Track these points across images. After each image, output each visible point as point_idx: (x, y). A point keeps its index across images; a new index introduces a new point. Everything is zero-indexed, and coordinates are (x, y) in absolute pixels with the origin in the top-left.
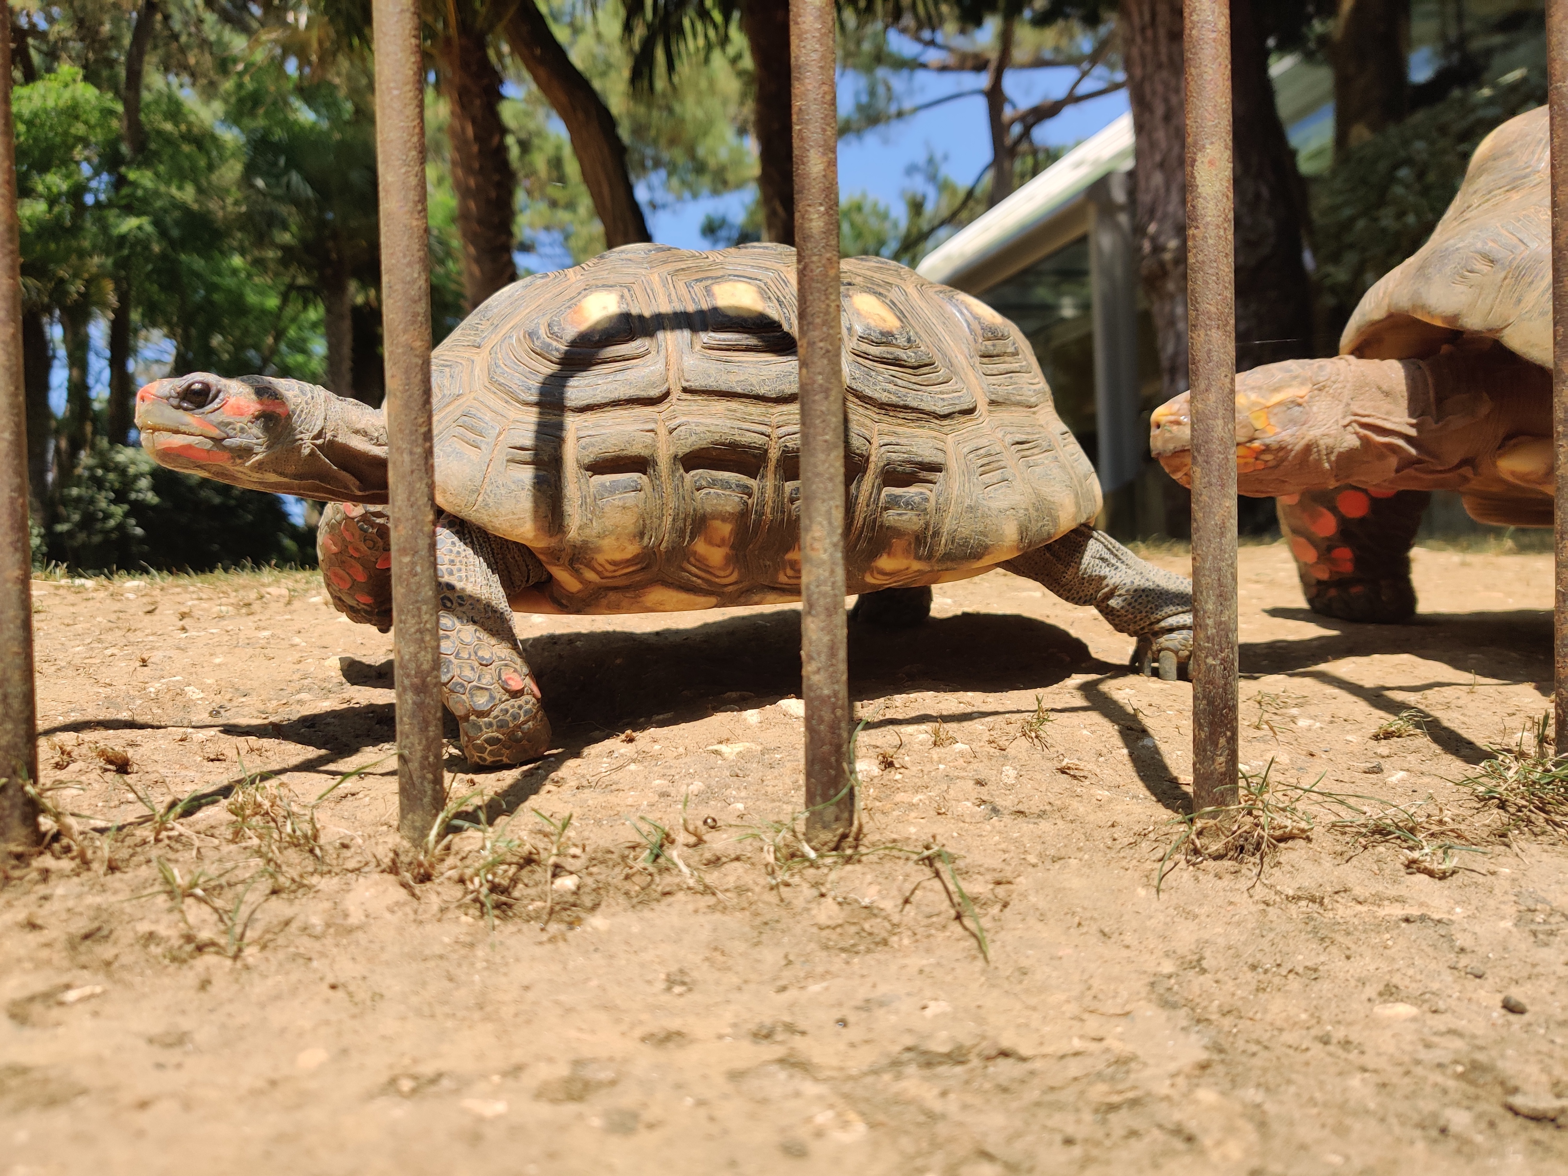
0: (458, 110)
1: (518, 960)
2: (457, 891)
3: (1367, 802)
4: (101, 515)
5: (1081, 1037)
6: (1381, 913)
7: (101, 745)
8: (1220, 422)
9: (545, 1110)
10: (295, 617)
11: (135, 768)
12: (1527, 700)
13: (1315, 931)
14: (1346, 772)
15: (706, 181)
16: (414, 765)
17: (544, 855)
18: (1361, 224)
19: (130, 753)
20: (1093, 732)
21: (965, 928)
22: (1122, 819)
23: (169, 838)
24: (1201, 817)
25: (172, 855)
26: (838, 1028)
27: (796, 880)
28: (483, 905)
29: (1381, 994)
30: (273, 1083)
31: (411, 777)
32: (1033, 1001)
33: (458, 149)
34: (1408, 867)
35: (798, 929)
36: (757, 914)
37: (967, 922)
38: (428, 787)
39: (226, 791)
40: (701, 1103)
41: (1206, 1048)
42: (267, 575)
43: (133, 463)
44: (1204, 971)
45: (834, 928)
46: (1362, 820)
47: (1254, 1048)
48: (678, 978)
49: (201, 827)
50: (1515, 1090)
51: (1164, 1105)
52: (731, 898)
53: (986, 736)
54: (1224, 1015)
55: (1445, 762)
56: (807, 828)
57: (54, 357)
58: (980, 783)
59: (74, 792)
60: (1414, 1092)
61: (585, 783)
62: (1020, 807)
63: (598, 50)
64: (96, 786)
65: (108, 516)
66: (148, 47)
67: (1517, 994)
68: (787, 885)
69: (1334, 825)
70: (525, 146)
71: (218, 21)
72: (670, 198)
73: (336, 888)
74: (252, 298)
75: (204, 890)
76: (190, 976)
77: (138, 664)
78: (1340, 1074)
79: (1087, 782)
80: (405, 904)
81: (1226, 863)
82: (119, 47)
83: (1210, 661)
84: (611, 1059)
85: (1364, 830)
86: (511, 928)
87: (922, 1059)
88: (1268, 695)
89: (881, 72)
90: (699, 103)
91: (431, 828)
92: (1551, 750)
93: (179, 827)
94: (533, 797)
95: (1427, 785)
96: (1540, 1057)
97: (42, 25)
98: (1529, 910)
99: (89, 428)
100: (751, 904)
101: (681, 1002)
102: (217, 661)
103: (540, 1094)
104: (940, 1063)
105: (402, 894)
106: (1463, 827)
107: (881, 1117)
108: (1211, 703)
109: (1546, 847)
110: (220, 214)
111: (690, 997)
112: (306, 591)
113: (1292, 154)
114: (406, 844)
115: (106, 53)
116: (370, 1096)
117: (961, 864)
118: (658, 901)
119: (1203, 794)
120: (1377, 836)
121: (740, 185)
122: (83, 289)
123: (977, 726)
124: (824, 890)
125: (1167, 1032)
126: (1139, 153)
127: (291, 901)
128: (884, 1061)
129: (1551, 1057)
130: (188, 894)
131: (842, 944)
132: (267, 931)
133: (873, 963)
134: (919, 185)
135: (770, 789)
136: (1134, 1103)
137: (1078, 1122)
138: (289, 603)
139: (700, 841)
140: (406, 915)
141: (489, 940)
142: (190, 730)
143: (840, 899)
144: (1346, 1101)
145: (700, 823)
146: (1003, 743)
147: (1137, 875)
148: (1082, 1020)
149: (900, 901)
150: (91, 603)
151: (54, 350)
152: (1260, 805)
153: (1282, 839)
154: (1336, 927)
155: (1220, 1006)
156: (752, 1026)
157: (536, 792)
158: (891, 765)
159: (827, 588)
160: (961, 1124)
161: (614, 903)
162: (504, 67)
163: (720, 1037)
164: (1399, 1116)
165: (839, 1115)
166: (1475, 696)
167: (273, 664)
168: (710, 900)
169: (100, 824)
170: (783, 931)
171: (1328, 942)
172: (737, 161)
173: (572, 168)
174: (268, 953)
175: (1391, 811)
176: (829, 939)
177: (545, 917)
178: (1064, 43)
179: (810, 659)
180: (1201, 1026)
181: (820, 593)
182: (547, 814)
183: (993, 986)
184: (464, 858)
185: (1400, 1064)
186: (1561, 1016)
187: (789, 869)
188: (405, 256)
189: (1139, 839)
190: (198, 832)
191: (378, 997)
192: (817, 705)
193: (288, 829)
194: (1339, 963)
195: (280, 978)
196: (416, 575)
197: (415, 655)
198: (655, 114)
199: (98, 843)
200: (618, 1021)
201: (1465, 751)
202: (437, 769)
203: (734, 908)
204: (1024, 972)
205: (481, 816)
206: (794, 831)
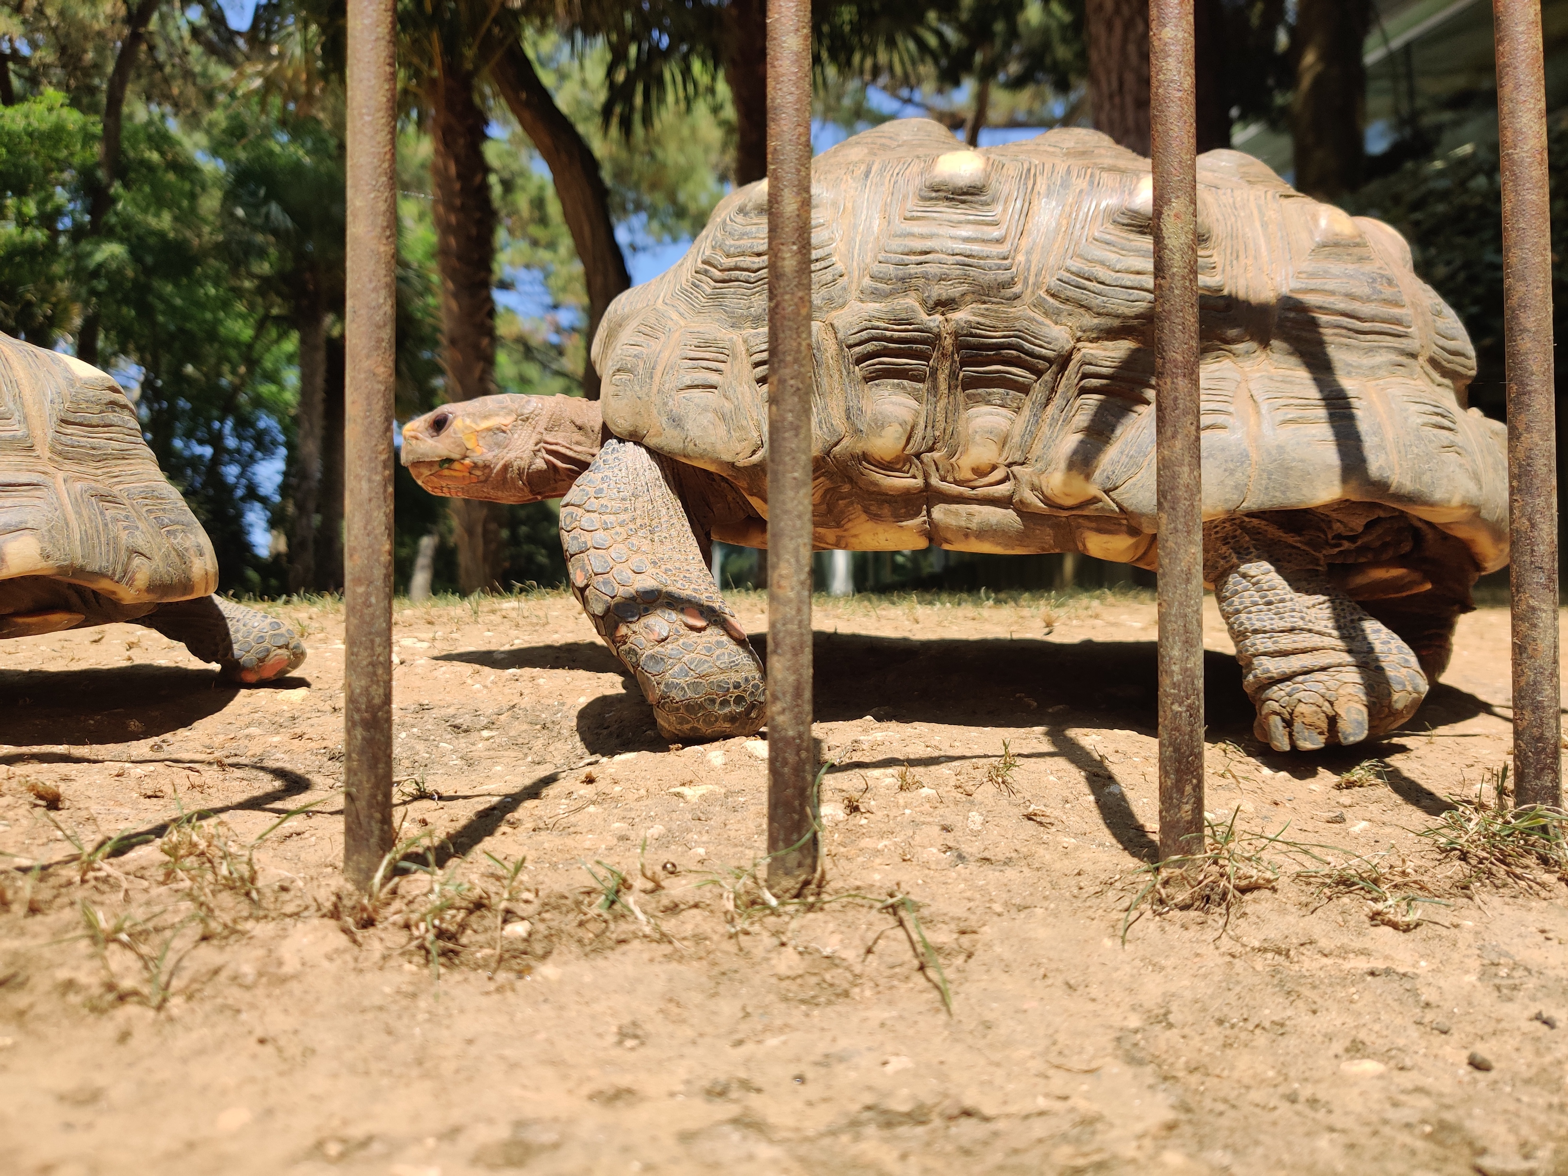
0: (441, 148)
1: (462, 1011)
2: (402, 937)
3: (1331, 852)
5: (1047, 1095)
6: (1347, 965)
7: (32, 779)
8: (1186, 469)
11: (67, 804)
12: (1486, 752)
13: (1281, 984)
14: (1310, 822)
15: (685, 226)
16: (361, 804)
17: (495, 899)
19: (62, 788)
20: (1059, 778)
21: (929, 980)
22: (1088, 867)
23: (96, 879)
24: (1167, 866)
25: (97, 897)
26: (796, 1084)
27: (756, 928)
28: (428, 952)
29: (1347, 1050)
30: (191, 1146)
31: (358, 817)
32: (997, 1056)
33: (439, 186)
34: (1372, 918)
35: (757, 980)
36: (714, 964)
37: (931, 973)
38: (376, 828)
39: (160, 831)
40: (648, 1168)
41: (1173, 1107)
44: (1170, 1026)
45: (794, 979)
46: (1326, 870)
47: (1221, 1107)
48: (630, 1031)
49: (130, 868)
50: (1483, 1152)
51: (1130, 1168)
52: (688, 947)
53: (953, 781)
54: (1191, 1072)
55: (1405, 812)
56: (769, 874)
58: (946, 829)
60: (1382, 1153)
61: (542, 825)
62: (986, 854)
63: (583, 95)
64: (24, 822)
66: (132, 74)
67: (1483, 1050)
68: (747, 933)
69: (1298, 875)
70: (508, 186)
71: (205, 53)
72: (649, 240)
73: (272, 933)
74: (226, 327)
75: (130, 935)
76: (108, 1028)
78: (1308, 1134)
79: (1053, 829)
80: (345, 951)
81: (1192, 914)
82: (102, 75)
83: (1176, 707)
84: (556, 1120)
85: (1328, 881)
86: (457, 976)
87: (882, 1119)
89: (860, 126)
90: (681, 149)
91: (376, 870)
92: (1510, 802)
93: (107, 868)
94: (487, 839)
95: (1389, 836)
96: (1508, 1116)
97: (25, 50)
98: (1493, 964)
100: (709, 953)
101: (632, 1056)
103: (477, 1159)
104: (901, 1124)
105: (343, 940)
106: (1425, 878)
108: (1177, 750)
109: (1507, 899)
110: (196, 242)
111: (642, 1051)
114: (350, 887)
115: (88, 81)
116: (293, 1161)
117: (925, 912)
118: (612, 949)
119: (1170, 842)
120: (1341, 887)
122: (49, 312)
123: (944, 770)
124: (784, 939)
125: (1134, 1090)
127: (221, 948)
128: (843, 1121)
129: (1518, 1116)
130: (111, 938)
131: (802, 996)
132: (193, 980)
133: (833, 1015)
135: (732, 834)
136: (1101, 1166)
139: (658, 887)
140: (346, 962)
141: (433, 990)
142: (127, 765)
143: (801, 949)
144: (1315, 1163)
145: (658, 869)
146: (969, 788)
147: (1103, 925)
148: (1047, 1077)
149: (862, 951)
152: (1226, 855)
153: (1248, 889)
154: (1302, 981)
155: (1187, 1063)
156: (706, 1083)
157: (491, 833)
158: (856, 809)
159: (794, 627)
161: (566, 951)
162: (490, 109)
163: (672, 1095)
166: (1434, 747)
168: (666, 948)
169: (25, 862)
170: (741, 982)
171: (1294, 996)
173: (554, 209)
174: (194, 1004)
175: (1355, 862)
176: (788, 990)
177: (493, 965)
178: (1037, 106)
179: (775, 698)
180: (1167, 1084)
181: (786, 631)
182: (500, 857)
183: (957, 1040)
184: (410, 902)
185: (1368, 1124)
186: (1527, 1073)
187: (750, 916)
188: (370, 281)
189: (1105, 888)
190: (128, 874)
191: (309, 1052)
192: (780, 745)
193: (224, 870)
194: (1307, 1018)
195: (205, 1031)
196: (370, 606)
197: (367, 689)
198: (638, 159)
199: (20, 883)
200: (565, 1077)
201: (1426, 802)
202: (386, 807)
203: (691, 957)
204: (988, 1026)
205: (431, 858)
206: (755, 878)
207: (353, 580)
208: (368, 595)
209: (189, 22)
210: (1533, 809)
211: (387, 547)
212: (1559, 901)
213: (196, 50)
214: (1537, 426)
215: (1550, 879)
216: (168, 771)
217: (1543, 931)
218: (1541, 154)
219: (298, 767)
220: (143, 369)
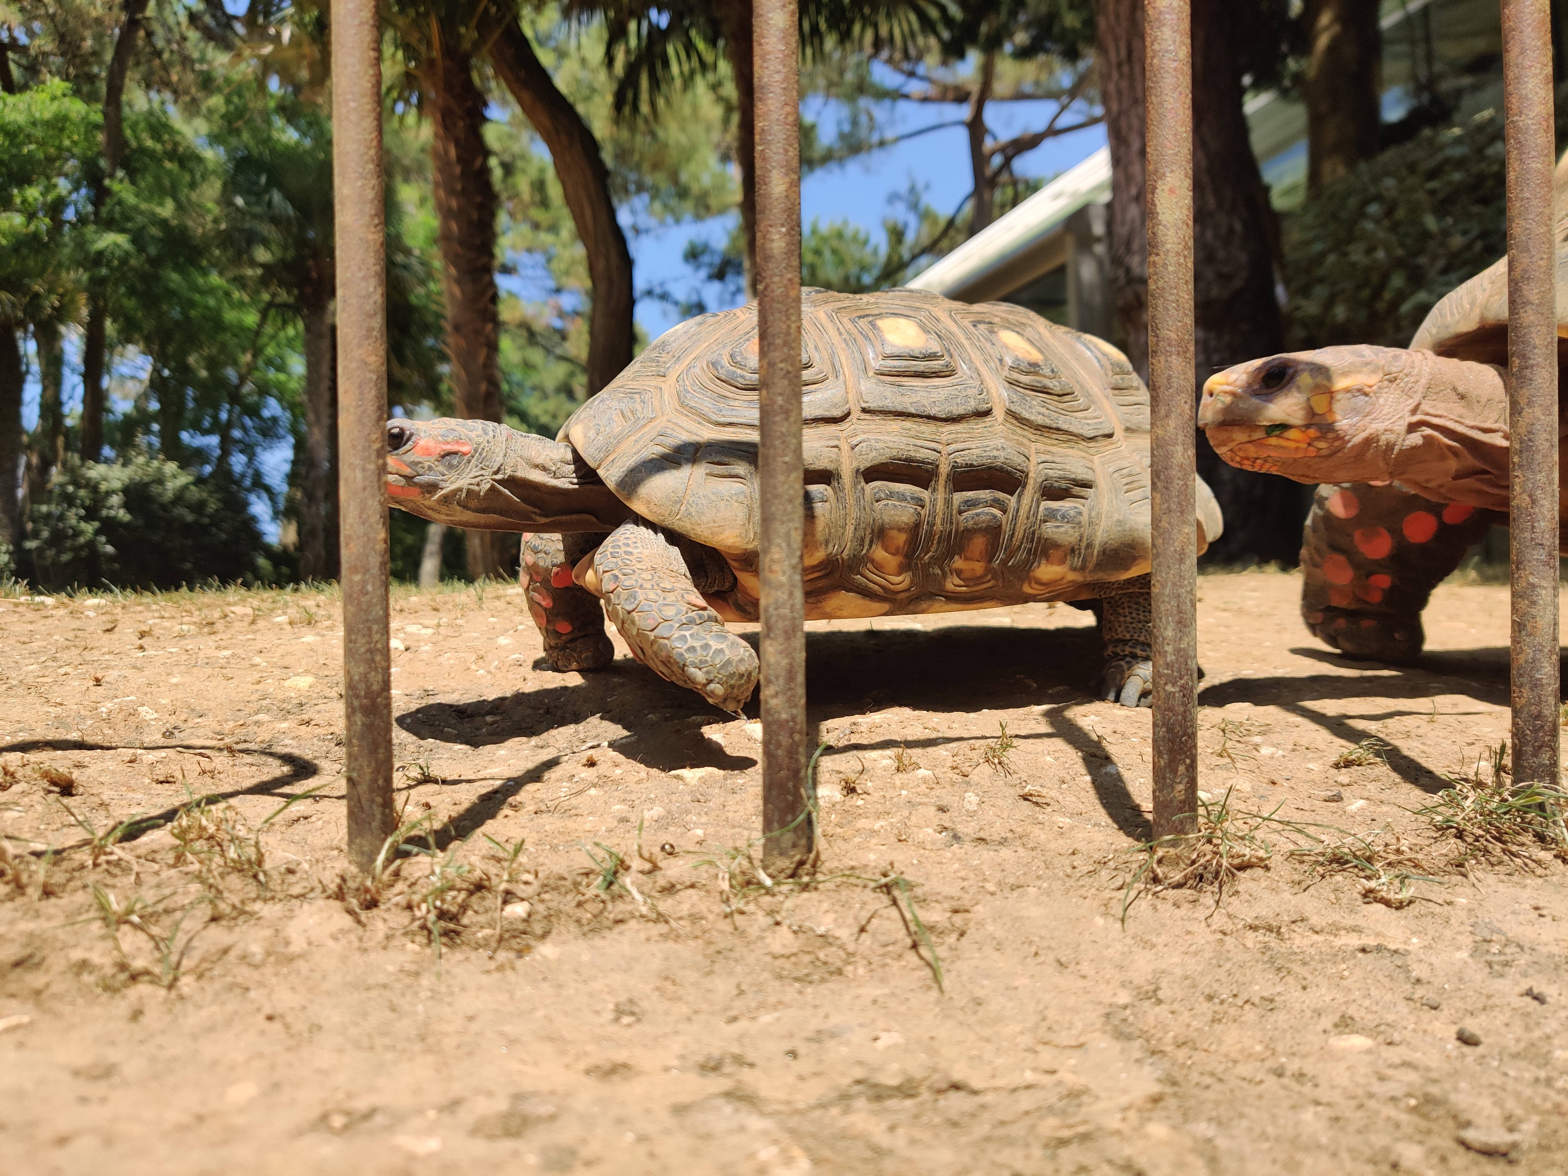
0: (441, 131)
1: (463, 989)
2: (404, 918)
3: (1326, 830)
4: (71, 532)
5: (1034, 1070)
6: (1338, 942)
7: (45, 766)
8: (1180, 448)
9: (480, 1147)
10: (258, 636)
11: (81, 790)
12: (1486, 730)
13: (1272, 960)
14: (1307, 800)
15: (688, 206)
16: (363, 788)
17: (495, 881)
18: (1331, 258)
19: (76, 774)
20: (1056, 759)
21: (921, 958)
22: (1082, 846)
23: (108, 862)
24: (1160, 845)
25: (109, 881)
26: (788, 1059)
27: (751, 907)
28: (430, 932)
29: (1336, 1026)
30: (200, 1118)
31: (359, 801)
32: (986, 1032)
33: (440, 170)
34: (1365, 896)
35: (751, 958)
36: (710, 943)
37: (923, 951)
38: (377, 812)
39: (170, 816)
40: (642, 1139)
41: (1159, 1081)
42: (234, 594)
43: (105, 480)
44: (1159, 1002)
45: (788, 957)
46: (1320, 848)
47: (1208, 1080)
48: (627, 1008)
49: (142, 851)
50: (1467, 1124)
51: (1115, 1140)
52: (685, 926)
53: (949, 763)
54: (1178, 1046)
55: (1404, 791)
56: (765, 854)
57: (28, 372)
58: (942, 809)
59: (16, 814)
60: (1366, 1126)
61: (544, 808)
62: (982, 835)
63: (583, 75)
64: (39, 808)
65: (77, 533)
66: (131, 62)
67: (1472, 1026)
68: (742, 913)
69: (1292, 854)
70: (508, 169)
71: (202, 39)
72: (652, 222)
73: (279, 914)
74: (230, 316)
75: (141, 917)
76: (122, 1006)
77: (92, 683)
78: (1293, 1107)
79: (1049, 809)
80: (350, 931)
81: (1186, 892)
82: (100, 63)
83: (1169, 688)
84: (553, 1093)
85: (1321, 859)
86: (458, 956)
87: (871, 1092)
88: (1231, 723)
89: (864, 102)
90: (683, 129)
91: (379, 853)
92: (1508, 780)
93: (119, 852)
94: (489, 822)
95: (1386, 814)
96: (1493, 1090)
97: (23, 39)
98: (1485, 941)
99: (60, 441)
100: (704, 932)
101: (628, 1033)
102: (174, 680)
103: (475, 1131)
104: (890, 1097)
105: (347, 921)
106: (1420, 856)
107: (826, 1153)
108: (1170, 730)
109: (1502, 877)
110: (200, 231)
111: (638, 1028)
112: (272, 610)
113: (1266, 190)
114: (354, 869)
115: (86, 69)
116: (299, 1133)
117: (919, 891)
118: (610, 929)
119: (1163, 822)
120: (1335, 865)
121: (722, 211)
122: (57, 304)
123: (941, 751)
124: (779, 918)
125: (1121, 1064)
126: (1116, 186)
127: (230, 929)
128: (833, 1095)
129: (1504, 1090)
130: (123, 920)
131: (796, 974)
132: (203, 960)
133: (826, 992)
134: (901, 213)
135: (730, 815)
136: (1085, 1137)
137: (1027, 1157)
138: (253, 622)
139: (655, 868)
140: (351, 942)
141: (435, 969)
142: (139, 751)
143: (795, 928)
144: (1299, 1135)
145: (656, 850)
146: (966, 769)
147: (1095, 904)
148: (1036, 1052)
149: (856, 930)
150: (50, 620)
151: (27, 365)
152: (1220, 834)
153: (1242, 868)
154: (1293, 957)
155: (1175, 1037)
156: (700, 1059)
157: (493, 816)
158: (852, 790)
159: (786, 611)
160: (908, 1160)
161: (564, 931)
162: (489, 90)
163: (667, 1069)
164: (1350, 1150)
165: (784, 1151)
166: (1435, 725)
167: (232, 684)
168: (663, 928)
169: (39, 847)
170: (737, 960)
171: (1284, 973)
172: (720, 187)
173: (555, 190)
174: (204, 983)
175: (1349, 840)
176: (783, 969)
177: (494, 945)
178: (1044, 77)
179: (769, 682)
180: (1155, 1058)
181: (778, 616)
182: (501, 839)
183: (947, 1017)
184: (413, 884)
185: (1353, 1098)
186: (1514, 1048)
187: (745, 896)
188: (360, 269)
189: (1098, 867)
190: (139, 857)
191: (316, 1028)
192: (774, 727)
193: (232, 853)
194: (1296, 994)
195: (215, 1008)
196: (367, 593)
197: (365, 675)
198: (639, 138)
199: (33, 867)
200: (563, 1052)
201: (1424, 780)
202: (386, 792)
203: (687, 936)
204: (978, 1002)
205: (431, 840)
206: (750, 858)
207: (350, 569)
208: (364, 582)
209: (186, 8)
210: (1530, 786)
211: (382, 535)
212: (1554, 878)
213: (193, 35)
214: (1539, 400)
215: (1546, 856)
216: (179, 757)
217: (1537, 908)
218: (1547, 120)
219: (306, 753)
220: (150, 359)
